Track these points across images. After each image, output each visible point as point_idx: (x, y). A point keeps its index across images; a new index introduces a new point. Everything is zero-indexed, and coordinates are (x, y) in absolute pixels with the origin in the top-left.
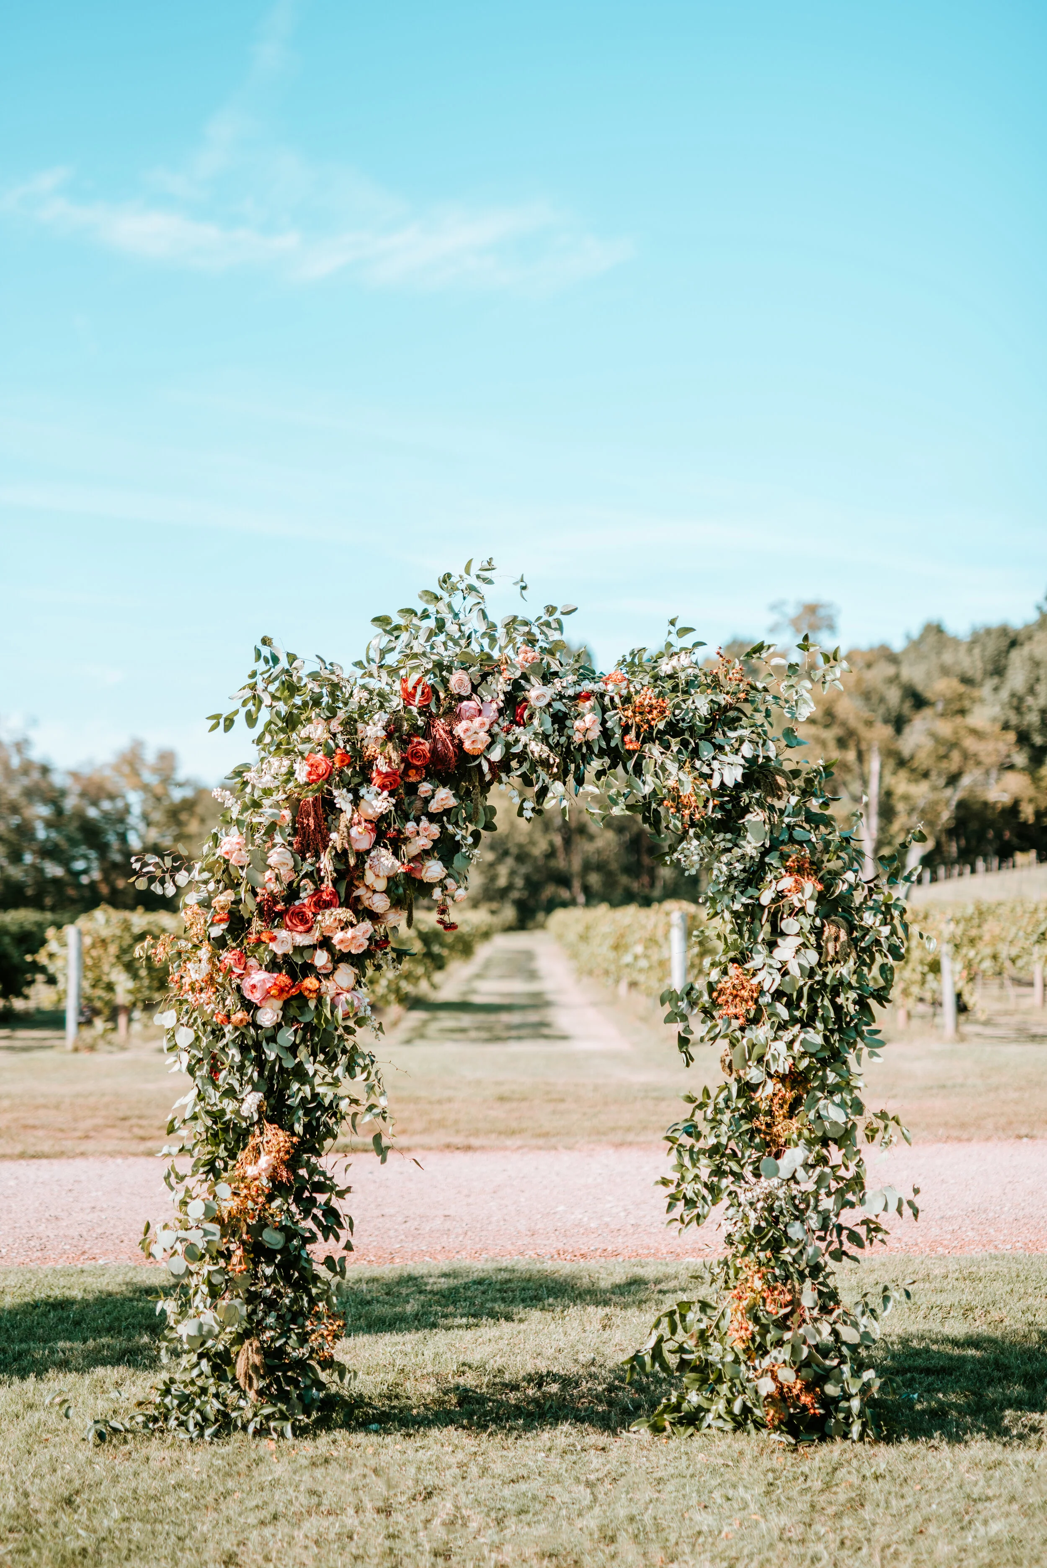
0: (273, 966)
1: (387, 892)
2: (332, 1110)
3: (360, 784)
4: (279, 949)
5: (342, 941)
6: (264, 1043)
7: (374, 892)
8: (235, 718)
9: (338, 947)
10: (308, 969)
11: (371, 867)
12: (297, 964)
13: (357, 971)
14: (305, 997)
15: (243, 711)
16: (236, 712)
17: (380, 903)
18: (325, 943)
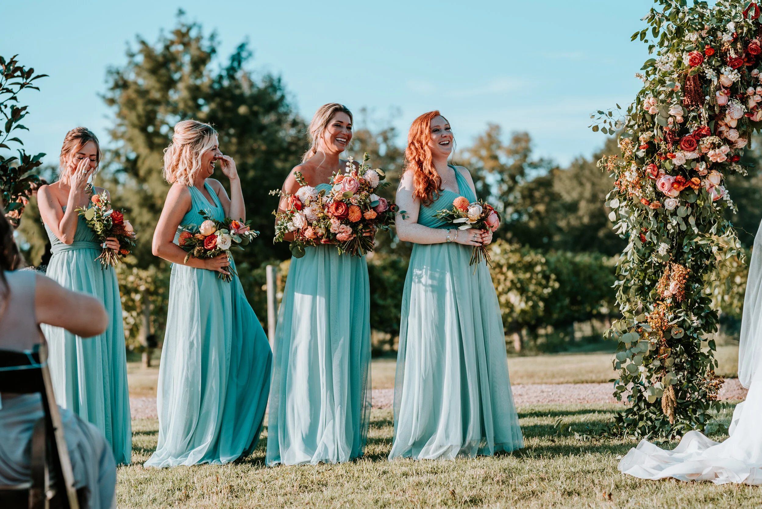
0: (674, 172)
1: (737, 128)
2: (709, 255)
3: (720, 66)
4: (677, 162)
5: (712, 156)
6: (670, 217)
7: (730, 128)
8: (647, 32)
9: (710, 159)
10: (694, 173)
11: (729, 113)
12: (687, 170)
13: (722, 175)
14: (692, 189)
15: (651, 28)
16: (647, 29)
17: (733, 135)
18: (703, 158)
